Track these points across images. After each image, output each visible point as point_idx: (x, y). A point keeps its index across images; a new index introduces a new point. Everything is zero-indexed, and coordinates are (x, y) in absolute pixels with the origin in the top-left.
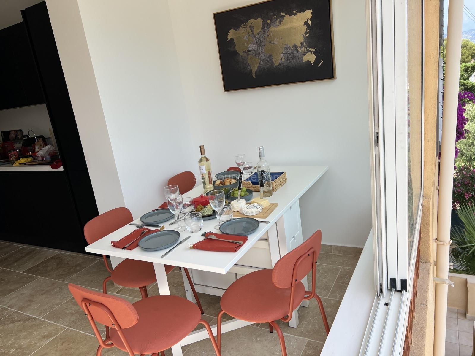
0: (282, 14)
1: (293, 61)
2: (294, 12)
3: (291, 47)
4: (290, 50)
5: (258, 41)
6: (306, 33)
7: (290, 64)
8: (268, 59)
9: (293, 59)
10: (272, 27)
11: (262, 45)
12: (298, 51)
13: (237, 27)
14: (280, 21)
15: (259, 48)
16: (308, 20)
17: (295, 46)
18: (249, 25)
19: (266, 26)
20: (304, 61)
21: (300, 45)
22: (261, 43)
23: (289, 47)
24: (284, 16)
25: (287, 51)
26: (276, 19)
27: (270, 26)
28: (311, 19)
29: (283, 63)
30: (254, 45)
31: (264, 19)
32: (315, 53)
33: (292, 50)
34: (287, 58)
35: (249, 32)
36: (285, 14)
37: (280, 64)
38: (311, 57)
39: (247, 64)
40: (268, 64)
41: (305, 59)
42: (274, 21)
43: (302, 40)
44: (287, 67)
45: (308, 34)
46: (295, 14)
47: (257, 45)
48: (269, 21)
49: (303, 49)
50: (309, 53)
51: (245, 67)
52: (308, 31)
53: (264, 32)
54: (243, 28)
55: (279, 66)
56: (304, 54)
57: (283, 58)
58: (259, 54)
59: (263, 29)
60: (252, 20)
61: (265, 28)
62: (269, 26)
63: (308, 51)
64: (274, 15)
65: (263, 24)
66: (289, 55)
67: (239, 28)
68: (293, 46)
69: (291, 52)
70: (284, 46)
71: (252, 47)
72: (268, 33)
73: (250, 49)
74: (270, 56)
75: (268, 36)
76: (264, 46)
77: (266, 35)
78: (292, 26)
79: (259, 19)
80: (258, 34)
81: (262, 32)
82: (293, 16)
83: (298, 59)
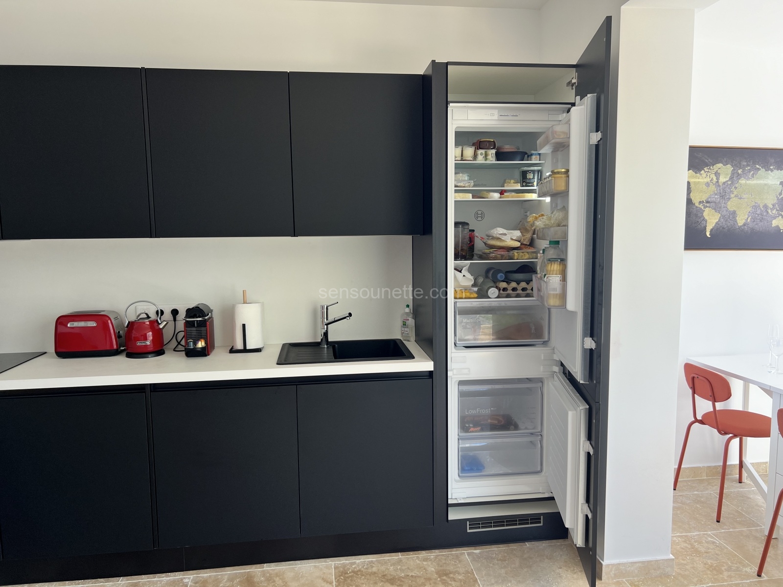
0: (757, 166)
1: (761, 224)
2: (772, 167)
3: (761, 207)
4: (760, 210)
5: (722, 192)
6: (780, 194)
7: (756, 226)
8: (731, 216)
9: (761, 221)
10: (742, 178)
11: (726, 198)
12: (768, 212)
13: (698, 170)
14: (753, 174)
15: (721, 200)
17: (766, 206)
18: (715, 170)
19: (736, 175)
20: (773, 226)
21: (771, 207)
22: (725, 195)
23: (759, 206)
24: (759, 169)
25: (756, 210)
26: (750, 171)
27: (741, 177)
29: (748, 224)
30: (716, 197)
31: (736, 166)
34: (754, 220)
35: (712, 178)
36: (760, 167)
37: (744, 225)
38: (781, 223)
39: (702, 219)
40: (729, 222)
41: (775, 223)
42: (746, 172)
43: (775, 201)
44: (752, 229)
46: (772, 171)
47: (720, 197)
48: (740, 171)
49: (774, 212)
50: (780, 217)
51: (698, 222)
53: (732, 183)
54: (705, 172)
55: (743, 227)
56: (775, 218)
57: (749, 219)
58: (720, 208)
59: (731, 178)
60: (720, 165)
61: (734, 178)
62: (739, 177)
63: (779, 214)
64: (748, 165)
65: (733, 174)
66: (756, 215)
67: (701, 171)
68: (763, 207)
69: (760, 213)
70: (753, 204)
71: (713, 198)
72: (737, 185)
73: (710, 200)
74: (734, 213)
75: (736, 188)
76: (729, 199)
77: (733, 187)
78: (766, 183)
79: (729, 166)
80: (724, 183)
81: (729, 183)
82: (770, 172)
83: (766, 222)
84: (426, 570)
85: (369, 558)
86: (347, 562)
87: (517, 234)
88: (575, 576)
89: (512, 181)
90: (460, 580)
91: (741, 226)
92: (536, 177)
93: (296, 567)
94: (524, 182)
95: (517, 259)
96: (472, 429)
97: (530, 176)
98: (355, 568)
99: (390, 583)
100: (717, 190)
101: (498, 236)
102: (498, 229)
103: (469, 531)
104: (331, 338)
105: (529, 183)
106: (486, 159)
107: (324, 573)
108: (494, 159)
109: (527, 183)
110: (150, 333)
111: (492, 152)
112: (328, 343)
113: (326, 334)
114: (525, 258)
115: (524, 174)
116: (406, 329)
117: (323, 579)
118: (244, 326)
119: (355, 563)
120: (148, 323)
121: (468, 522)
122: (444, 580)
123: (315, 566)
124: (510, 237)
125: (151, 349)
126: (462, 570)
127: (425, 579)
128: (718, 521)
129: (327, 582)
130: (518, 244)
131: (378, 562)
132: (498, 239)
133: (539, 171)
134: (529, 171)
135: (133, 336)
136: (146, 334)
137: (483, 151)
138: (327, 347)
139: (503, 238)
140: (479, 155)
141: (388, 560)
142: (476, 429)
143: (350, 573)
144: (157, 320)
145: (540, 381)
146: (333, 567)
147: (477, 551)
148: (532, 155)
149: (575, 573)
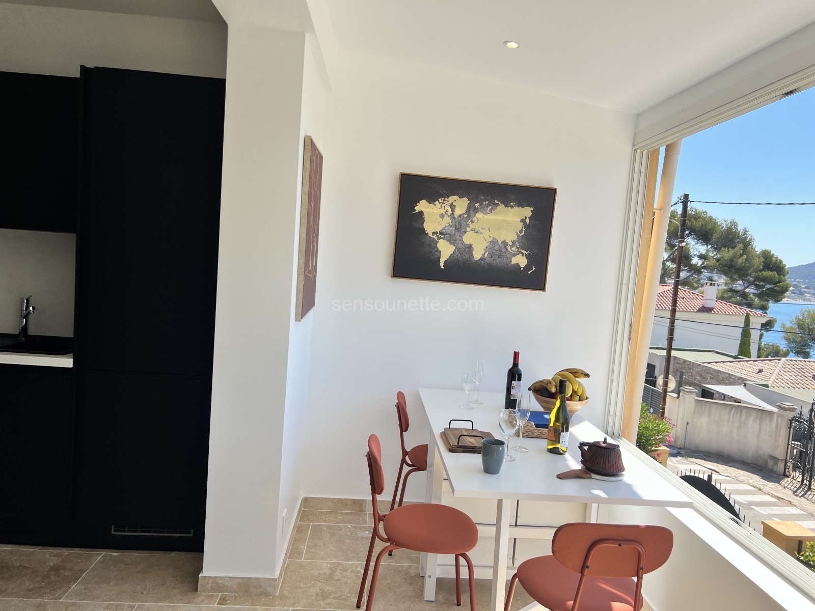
0: (496, 201)
1: (499, 260)
2: (512, 204)
3: (500, 243)
4: (498, 246)
5: (457, 225)
6: (521, 232)
7: (494, 262)
8: (467, 250)
9: (499, 257)
10: (480, 213)
11: (461, 231)
12: (507, 249)
13: (432, 200)
14: (491, 209)
15: (457, 233)
16: (526, 217)
17: (504, 243)
18: (450, 202)
19: (472, 209)
20: (512, 263)
21: (511, 244)
22: (461, 227)
23: (498, 242)
24: (498, 205)
25: (494, 246)
26: (488, 206)
27: (478, 211)
28: (529, 218)
29: (485, 259)
30: (451, 229)
31: (472, 200)
32: (527, 256)
33: (500, 246)
34: (491, 255)
35: (447, 210)
36: (499, 203)
37: (481, 259)
38: (521, 261)
39: (436, 249)
40: (465, 256)
41: (514, 260)
42: (484, 206)
43: (515, 238)
44: (490, 265)
45: (523, 234)
46: (512, 207)
47: (455, 229)
49: (514, 249)
50: (521, 255)
51: (431, 252)
52: (524, 229)
53: (468, 216)
54: (440, 203)
55: (479, 262)
56: (514, 255)
57: (486, 254)
58: (456, 240)
59: (468, 211)
60: (455, 197)
61: (471, 212)
62: (476, 211)
63: (519, 252)
64: (485, 200)
65: (469, 207)
66: (494, 251)
67: (435, 201)
68: (502, 243)
69: (498, 249)
70: (491, 239)
71: (447, 230)
72: (474, 219)
73: (444, 231)
74: (470, 247)
75: (472, 222)
76: (465, 232)
77: (470, 221)
78: (506, 219)
79: (465, 199)
80: (460, 216)
81: (465, 216)
82: (509, 208)
83: (505, 259)
84: (44, 564)
90: (64, 576)
91: (477, 261)
100: (452, 222)
103: (113, 533)
112: (26, 336)
113: (25, 328)
122: (49, 574)
126: (77, 568)
127: (32, 571)
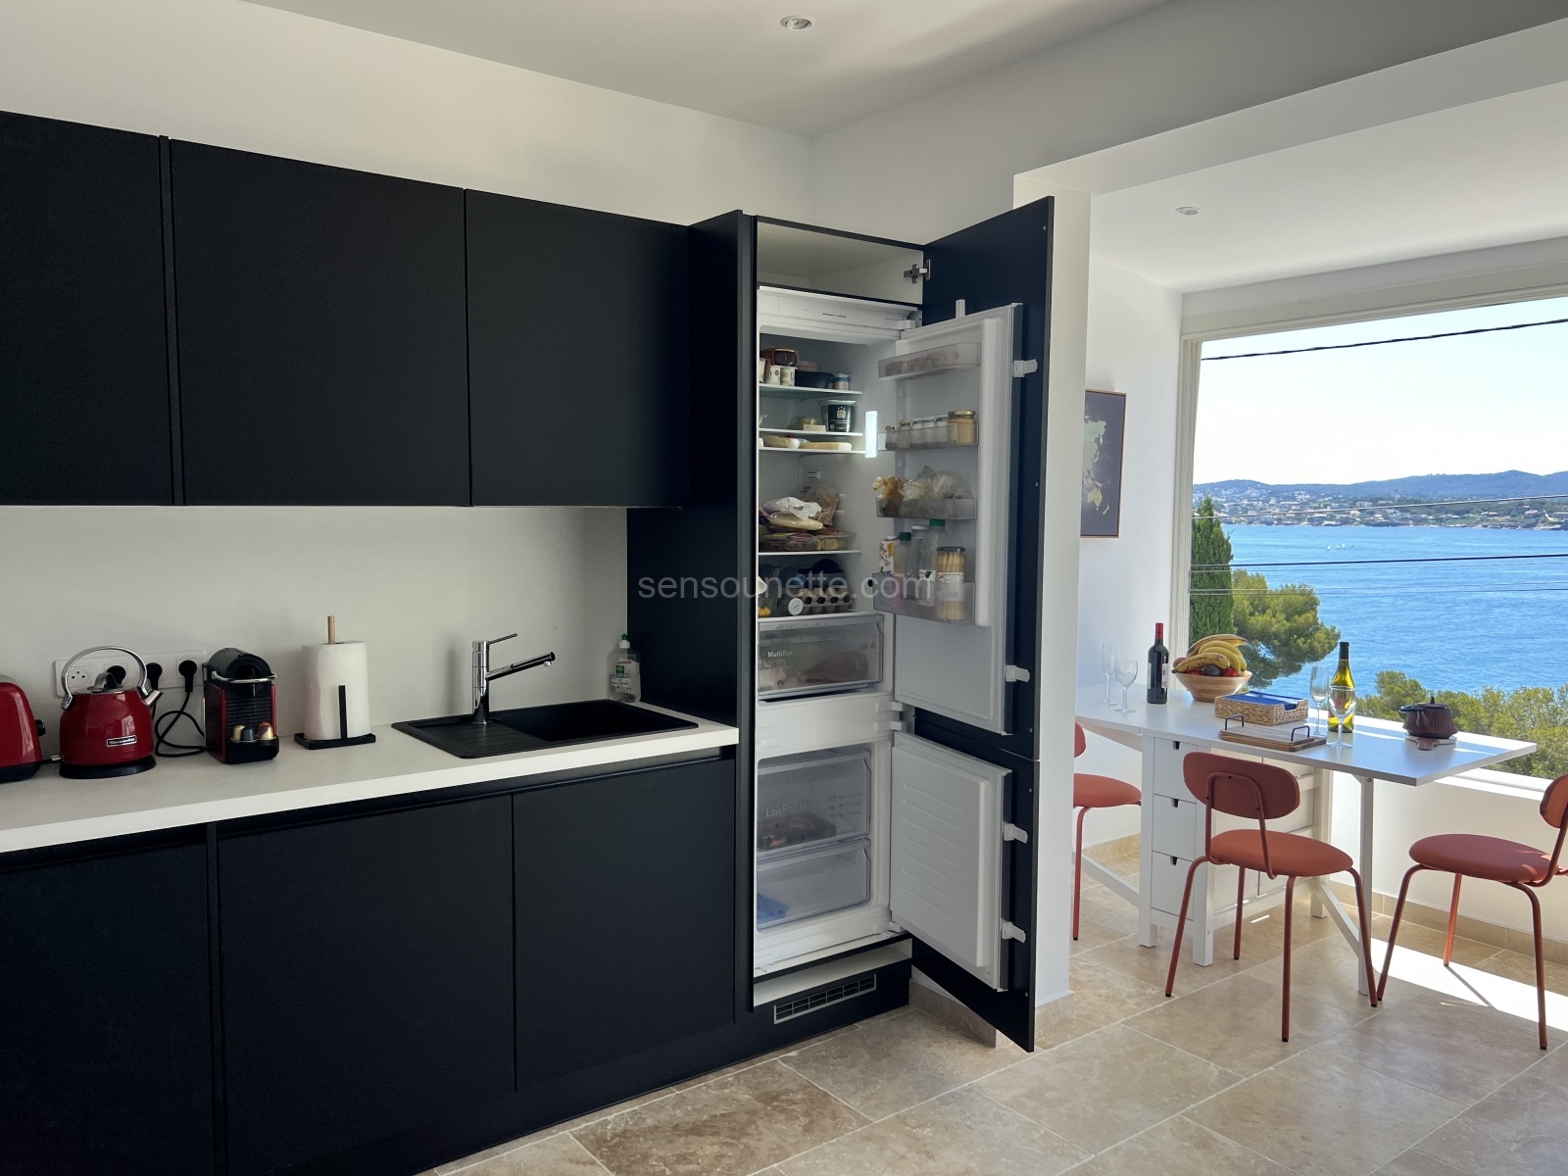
6: (1095, 456)
16: (1099, 436)
20: (1088, 502)
21: (1086, 474)
28: (1103, 436)
38: (1096, 497)
41: (1090, 498)
45: (1098, 459)
46: (1086, 421)
50: (1097, 489)
52: (1098, 453)
63: (1095, 485)
84: (738, 1101)
85: (625, 1109)
86: (590, 1123)
87: (814, 508)
88: (956, 1051)
89: (813, 421)
90: (804, 1101)
92: (849, 416)
93: (503, 1157)
94: (832, 423)
95: (822, 550)
96: (775, 843)
97: (841, 414)
98: (614, 1129)
99: (694, 1134)
101: (792, 511)
102: (792, 499)
103: (776, 1022)
104: (495, 706)
105: (840, 425)
106: (782, 382)
107: (565, 1152)
108: (793, 383)
109: (836, 425)
110: (130, 719)
111: (790, 371)
112: (489, 716)
113: (485, 700)
114: (834, 548)
115: (833, 411)
116: (624, 680)
117: (571, 1161)
118: (342, 689)
119: (606, 1122)
120: (123, 698)
121: (775, 1008)
122: (778, 1106)
123: (538, 1146)
124: (807, 514)
125: (130, 757)
126: (793, 1086)
127: (745, 1113)
128: (1076, 939)
129: (585, 1164)
130: (819, 525)
131: (647, 1108)
132: (791, 516)
133: (853, 408)
134: (840, 406)
135: (87, 727)
136: (119, 723)
137: (777, 368)
138: (488, 724)
139: (799, 514)
140: (773, 374)
141: (662, 1102)
142: (780, 842)
143: (612, 1139)
144: (140, 689)
145: (864, 749)
146: (571, 1137)
147: (793, 1054)
148: (838, 379)
149: (954, 1048)
